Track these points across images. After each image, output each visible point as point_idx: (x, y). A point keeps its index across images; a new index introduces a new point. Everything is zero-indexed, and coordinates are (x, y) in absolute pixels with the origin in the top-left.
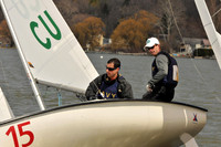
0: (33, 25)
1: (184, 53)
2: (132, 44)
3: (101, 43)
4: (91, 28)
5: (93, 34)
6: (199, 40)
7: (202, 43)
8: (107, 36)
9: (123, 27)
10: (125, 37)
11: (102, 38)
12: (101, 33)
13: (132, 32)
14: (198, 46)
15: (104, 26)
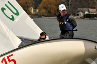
0: (3, 9)
1: (79, 17)
2: (49, 12)
3: (32, 12)
4: (26, 4)
5: (28, 7)
6: (87, 9)
7: (89, 11)
8: (35, 8)
9: (44, 3)
10: (45, 8)
11: (33, 9)
12: (32, 6)
13: (49, 5)
14: (86, 13)
15: (34, 2)
